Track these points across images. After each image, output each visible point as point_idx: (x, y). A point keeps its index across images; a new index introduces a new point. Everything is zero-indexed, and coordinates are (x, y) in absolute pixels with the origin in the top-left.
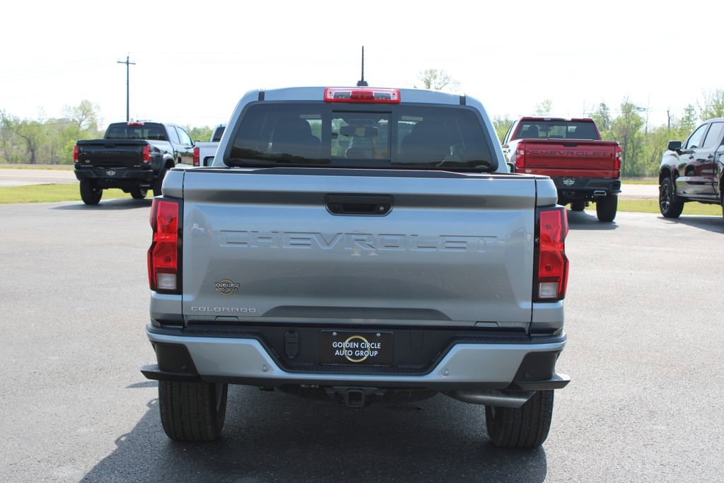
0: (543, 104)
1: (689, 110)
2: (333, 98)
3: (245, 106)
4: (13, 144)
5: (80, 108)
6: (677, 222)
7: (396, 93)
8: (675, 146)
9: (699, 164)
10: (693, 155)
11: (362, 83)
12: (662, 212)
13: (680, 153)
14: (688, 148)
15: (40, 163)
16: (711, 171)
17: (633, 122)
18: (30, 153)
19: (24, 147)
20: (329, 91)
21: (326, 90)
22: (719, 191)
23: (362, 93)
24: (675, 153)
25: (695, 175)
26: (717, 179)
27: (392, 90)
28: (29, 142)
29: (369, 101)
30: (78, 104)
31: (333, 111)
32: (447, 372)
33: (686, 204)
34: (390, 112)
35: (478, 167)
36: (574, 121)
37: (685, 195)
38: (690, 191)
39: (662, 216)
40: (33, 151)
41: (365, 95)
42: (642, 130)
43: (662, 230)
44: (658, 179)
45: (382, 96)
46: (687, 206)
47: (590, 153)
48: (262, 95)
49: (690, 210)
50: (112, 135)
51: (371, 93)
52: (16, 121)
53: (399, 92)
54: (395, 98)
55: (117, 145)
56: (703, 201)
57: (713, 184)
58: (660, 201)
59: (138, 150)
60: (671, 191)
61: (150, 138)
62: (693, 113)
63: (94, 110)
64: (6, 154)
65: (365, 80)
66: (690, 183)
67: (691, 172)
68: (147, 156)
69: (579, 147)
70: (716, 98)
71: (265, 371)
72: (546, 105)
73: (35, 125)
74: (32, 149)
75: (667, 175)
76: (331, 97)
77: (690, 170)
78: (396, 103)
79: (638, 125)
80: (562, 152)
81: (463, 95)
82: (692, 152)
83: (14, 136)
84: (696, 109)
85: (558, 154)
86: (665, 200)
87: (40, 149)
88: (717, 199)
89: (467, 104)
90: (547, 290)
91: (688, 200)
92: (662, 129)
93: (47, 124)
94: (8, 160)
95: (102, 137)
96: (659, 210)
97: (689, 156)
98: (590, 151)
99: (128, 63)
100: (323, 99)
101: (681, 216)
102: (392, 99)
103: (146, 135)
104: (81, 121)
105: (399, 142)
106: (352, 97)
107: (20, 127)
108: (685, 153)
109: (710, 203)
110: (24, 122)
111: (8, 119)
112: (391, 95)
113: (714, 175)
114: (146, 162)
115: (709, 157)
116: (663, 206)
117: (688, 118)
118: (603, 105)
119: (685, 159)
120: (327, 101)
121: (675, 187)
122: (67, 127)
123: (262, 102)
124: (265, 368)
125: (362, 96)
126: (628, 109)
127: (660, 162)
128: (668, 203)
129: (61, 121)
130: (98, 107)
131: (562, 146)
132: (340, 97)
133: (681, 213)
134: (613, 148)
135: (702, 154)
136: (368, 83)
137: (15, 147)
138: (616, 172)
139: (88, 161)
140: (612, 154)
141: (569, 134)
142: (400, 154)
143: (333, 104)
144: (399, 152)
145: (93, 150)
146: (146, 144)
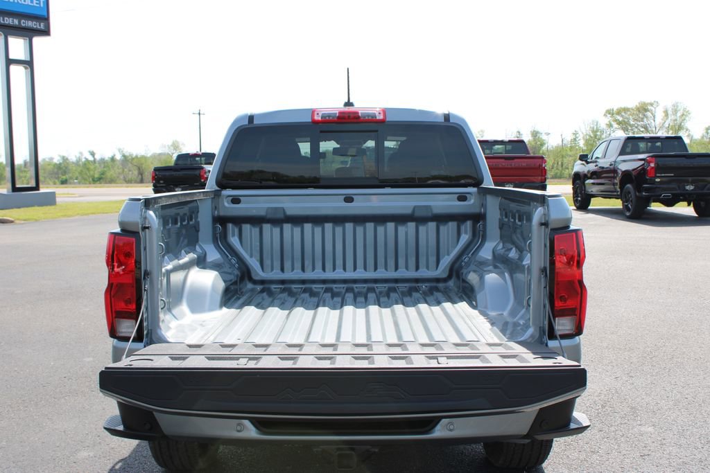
0: (479, 132)
1: (576, 134)
2: (320, 119)
3: (235, 131)
4: (130, 171)
5: (172, 145)
6: (588, 213)
7: (382, 112)
8: (583, 158)
9: (601, 170)
10: (598, 163)
11: (348, 104)
12: (575, 205)
13: (588, 163)
14: (593, 159)
15: (146, 183)
16: (612, 175)
17: (539, 143)
18: (140, 176)
19: (136, 172)
20: (316, 113)
21: (313, 111)
22: (619, 190)
23: (350, 113)
24: (584, 162)
25: (598, 178)
26: (617, 181)
27: (378, 109)
28: (139, 169)
29: (355, 120)
30: (170, 143)
31: (321, 132)
32: (452, 427)
33: (592, 199)
34: (377, 131)
35: (463, 181)
36: (510, 142)
37: (592, 193)
38: (594, 190)
39: (575, 208)
40: (142, 175)
41: (352, 115)
42: (544, 148)
43: (579, 219)
44: (571, 182)
45: (368, 115)
46: (593, 200)
47: (524, 165)
48: (251, 118)
49: (596, 203)
50: (180, 162)
51: (357, 113)
52: (131, 155)
53: (384, 111)
54: (381, 117)
55: (182, 169)
56: (605, 197)
57: (614, 184)
58: (574, 198)
59: (197, 172)
60: (581, 190)
61: (206, 164)
62: (577, 136)
63: (181, 146)
64: (124, 177)
65: (351, 101)
66: (593, 184)
67: (594, 176)
68: (203, 176)
69: (516, 160)
70: (592, 126)
71: (239, 431)
72: (481, 133)
73: (144, 157)
74: (141, 173)
75: (578, 179)
76: (318, 118)
77: (594, 174)
78: (382, 122)
79: (542, 145)
80: (504, 164)
81: (447, 113)
82: (596, 162)
83: (130, 165)
84: (580, 133)
85: (500, 166)
86: (578, 197)
87: (146, 173)
88: (618, 195)
89: (451, 121)
90: (563, 325)
91: (594, 196)
92: (557, 147)
93: (151, 157)
94: (126, 181)
95: (172, 164)
96: (573, 204)
97: (595, 164)
98: (524, 163)
99: (199, 114)
100: (310, 120)
101: (589, 207)
102: (378, 118)
103: (203, 162)
104: (173, 153)
105: (386, 159)
106: (339, 118)
107: (133, 159)
108: (591, 162)
109: (610, 198)
110: (137, 157)
111: (126, 154)
112: (377, 114)
113: (615, 178)
114: (203, 180)
115: (610, 165)
116: (575, 201)
117: (575, 139)
118: (519, 132)
119: (592, 167)
120: (315, 122)
121: (585, 187)
122: (163, 157)
123: (251, 126)
124: (239, 428)
125: (349, 116)
126: (535, 134)
127: (572, 169)
128: (579, 199)
129: (160, 154)
130: (183, 144)
131: (503, 160)
132: (327, 118)
133: (589, 206)
134: (540, 160)
135: (604, 163)
136: (355, 104)
137: (130, 173)
138: (543, 178)
139: (162, 182)
140: (540, 165)
141: (507, 152)
142: (387, 172)
143: (320, 124)
144: (386, 169)
145: (167, 173)
146: (202, 168)
